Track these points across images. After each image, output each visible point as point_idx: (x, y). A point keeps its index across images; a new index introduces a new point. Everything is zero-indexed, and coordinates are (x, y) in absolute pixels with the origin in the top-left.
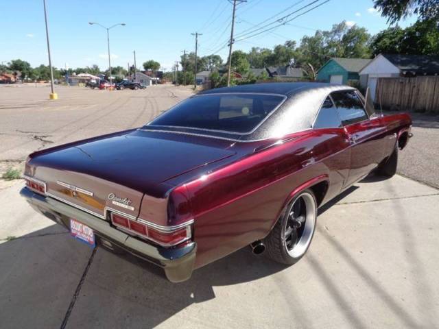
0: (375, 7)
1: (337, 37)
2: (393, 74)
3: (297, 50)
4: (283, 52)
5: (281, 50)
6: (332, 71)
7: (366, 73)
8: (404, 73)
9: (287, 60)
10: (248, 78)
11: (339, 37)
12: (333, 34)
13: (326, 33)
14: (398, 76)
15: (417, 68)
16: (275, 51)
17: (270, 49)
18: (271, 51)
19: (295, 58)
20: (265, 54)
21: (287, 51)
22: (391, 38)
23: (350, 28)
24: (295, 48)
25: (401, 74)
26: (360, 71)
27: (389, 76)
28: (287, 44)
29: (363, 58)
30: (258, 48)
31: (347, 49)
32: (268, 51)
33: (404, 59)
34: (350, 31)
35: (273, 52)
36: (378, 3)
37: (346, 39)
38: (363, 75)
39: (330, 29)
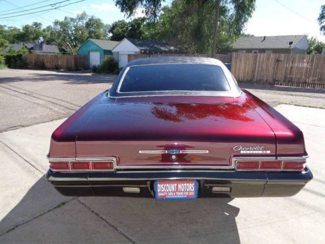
0: (116, 5)
1: (80, 23)
2: (135, 52)
3: (44, 30)
4: (31, 32)
5: (30, 30)
6: (90, 48)
7: (117, 51)
8: (143, 52)
9: (37, 38)
10: (9, 52)
11: (82, 23)
12: (77, 21)
13: (72, 19)
14: (139, 53)
15: (148, 49)
16: (23, 29)
17: (18, 28)
18: (19, 29)
19: (44, 37)
20: (14, 32)
21: (35, 30)
22: (122, 28)
23: (90, 18)
24: (42, 29)
25: (141, 52)
26: (113, 49)
27: (134, 53)
28: (35, 24)
29: (102, 39)
30: (5, 26)
31: (90, 33)
32: (15, 29)
33: (140, 42)
34: (90, 20)
35: (21, 31)
36: (118, 3)
37: (88, 25)
38: (116, 52)
39: (75, 17)
